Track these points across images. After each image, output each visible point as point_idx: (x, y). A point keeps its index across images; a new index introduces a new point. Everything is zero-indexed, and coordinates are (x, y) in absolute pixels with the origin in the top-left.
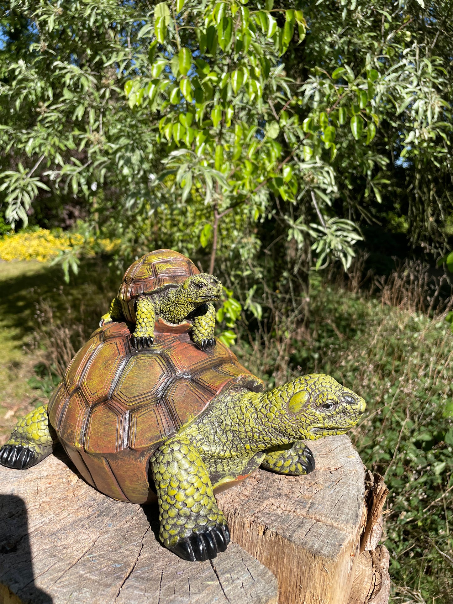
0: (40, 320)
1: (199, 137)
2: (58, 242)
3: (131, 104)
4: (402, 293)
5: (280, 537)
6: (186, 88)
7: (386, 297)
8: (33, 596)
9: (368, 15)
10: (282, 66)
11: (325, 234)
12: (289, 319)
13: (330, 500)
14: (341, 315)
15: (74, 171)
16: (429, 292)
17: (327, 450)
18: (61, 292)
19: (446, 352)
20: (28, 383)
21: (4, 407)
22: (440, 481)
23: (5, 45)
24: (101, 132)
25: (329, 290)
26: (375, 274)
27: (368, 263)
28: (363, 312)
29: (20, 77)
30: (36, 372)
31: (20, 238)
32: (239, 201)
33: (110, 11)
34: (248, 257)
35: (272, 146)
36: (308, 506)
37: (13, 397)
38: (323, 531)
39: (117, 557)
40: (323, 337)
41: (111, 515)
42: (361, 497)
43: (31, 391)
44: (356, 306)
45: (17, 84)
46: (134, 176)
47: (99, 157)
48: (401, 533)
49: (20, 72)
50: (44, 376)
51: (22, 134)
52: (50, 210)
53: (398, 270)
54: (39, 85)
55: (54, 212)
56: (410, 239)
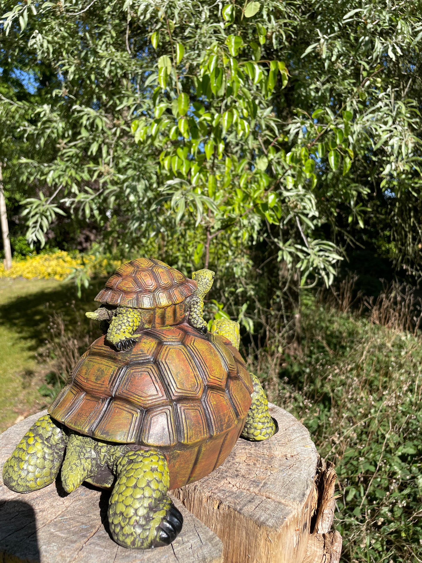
0: (52, 331)
1: (194, 168)
2: (74, 262)
3: (137, 140)
4: (390, 313)
5: (232, 510)
6: (183, 126)
7: (375, 316)
8: (8, 547)
9: (349, 65)
10: (271, 108)
11: (308, 254)
12: (281, 334)
13: (282, 481)
14: (332, 333)
15: (88, 198)
16: (416, 312)
17: (287, 440)
18: (73, 306)
20: (39, 391)
21: (15, 412)
23: (36, 90)
24: (111, 165)
25: (322, 309)
26: (364, 295)
27: (358, 284)
28: (353, 331)
29: (45, 119)
30: (46, 380)
31: (41, 258)
32: (229, 223)
33: (123, 62)
34: (241, 275)
35: (261, 177)
36: (261, 485)
37: (24, 403)
38: (271, 506)
39: (85, 520)
40: (314, 354)
42: (310, 480)
43: (41, 398)
44: (347, 325)
45: (42, 125)
46: (139, 202)
47: (109, 186)
49: (45, 115)
50: (54, 384)
51: (45, 167)
52: (68, 233)
53: (386, 291)
54: (61, 125)
55: (72, 235)
56: (392, 261)
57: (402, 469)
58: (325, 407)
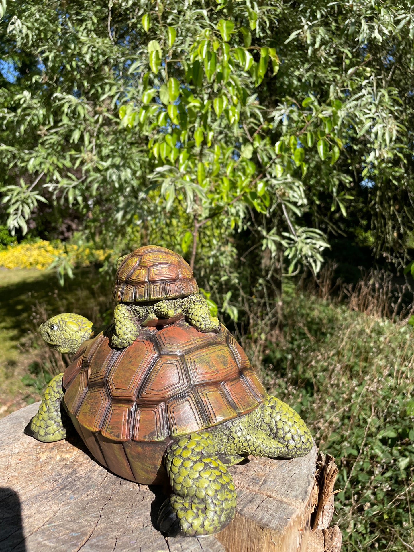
0: (35, 321)
1: (183, 156)
2: (56, 252)
4: (368, 299)
6: (173, 112)
7: (354, 303)
9: (332, 53)
10: (255, 95)
11: (295, 242)
12: (264, 322)
13: (282, 478)
14: (313, 320)
15: (71, 184)
16: (393, 299)
18: (55, 296)
19: (409, 354)
20: (22, 381)
22: (404, 476)
24: (94, 152)
25: (302, 297)
26: (343, 283)
27: (337, 272)
28: (333, 317)
29: (25, 106)
30: (29, 370)
31: (22, 248)
32: (217, 211)
33: (104, 49)
34: (226, 264)
35: (247, 164)
36: (261, 483)
37: (7, 394)
38: (273, 506)
39: (75, 527)
40: (296, 340)
41: (74, 488)
42: (311, 476)
43: (24, 388)
44: (327, 311)
45: (22, 111)
47: (92, 173)
48: (368, 526)
49: (25, 101)
50: (37, 374)
51: (25, 154)
52: (50, 223)
53: (364, 279)
54: (42, 112)
55: (53, 225)
56: (373, 249)
57: (383, 452)
58: (307, 393)
